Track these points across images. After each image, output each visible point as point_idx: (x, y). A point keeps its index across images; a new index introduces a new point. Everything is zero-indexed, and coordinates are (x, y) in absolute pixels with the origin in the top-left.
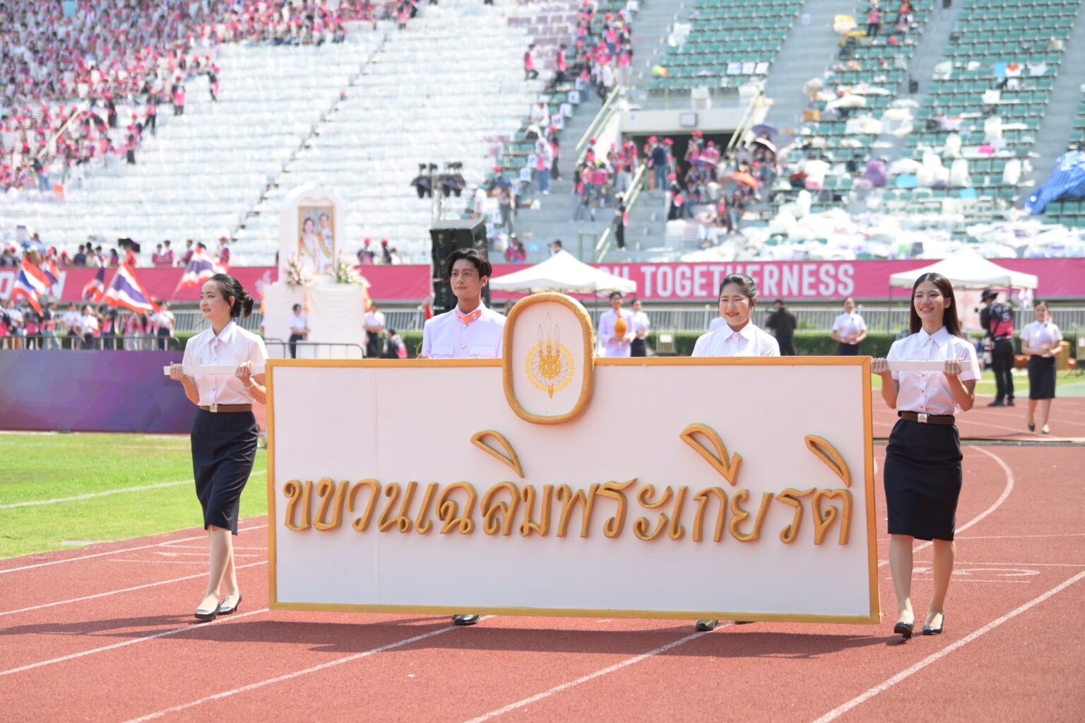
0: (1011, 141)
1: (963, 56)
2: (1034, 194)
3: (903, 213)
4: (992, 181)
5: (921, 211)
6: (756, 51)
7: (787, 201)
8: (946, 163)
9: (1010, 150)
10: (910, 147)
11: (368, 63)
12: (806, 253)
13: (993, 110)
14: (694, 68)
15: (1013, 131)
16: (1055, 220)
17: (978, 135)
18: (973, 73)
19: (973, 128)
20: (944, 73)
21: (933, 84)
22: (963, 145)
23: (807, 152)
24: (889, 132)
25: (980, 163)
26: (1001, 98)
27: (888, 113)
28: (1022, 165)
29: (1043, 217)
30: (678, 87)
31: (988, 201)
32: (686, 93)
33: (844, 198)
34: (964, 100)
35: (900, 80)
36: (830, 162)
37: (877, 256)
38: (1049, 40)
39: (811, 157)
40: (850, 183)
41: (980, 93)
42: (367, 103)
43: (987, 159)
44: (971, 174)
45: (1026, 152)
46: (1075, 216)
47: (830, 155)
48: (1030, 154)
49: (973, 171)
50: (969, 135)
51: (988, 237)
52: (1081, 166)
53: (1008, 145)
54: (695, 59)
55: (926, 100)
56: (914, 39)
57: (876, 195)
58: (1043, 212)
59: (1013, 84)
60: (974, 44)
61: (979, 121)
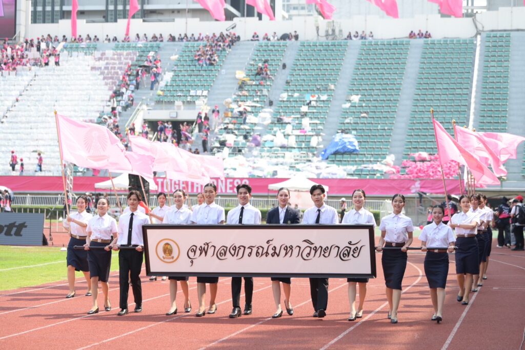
0: (313, 128)
1: (292, 90)
2: (323, 151)
3: (268, 158)
4: (305, 145)
5: (276, 157)
6: (202, 85)
7: (218, 152)
8: (286, 137)
9: (313, 132)
10: (270, 129)
11: (28, 85)
12: (228, 174)
13: (305, 115)
14: (175, 92)
15: (314, 123)
16: (332, 162)
17: (299, 125)
18: (296, 98)
19: (297, 122)
20: (284, 98)
21: (279, 102)
22: (293, 129)
23: (226, 130)
24: (261, 123)
25: (300, 137)
26: (308, 109)
27: (260, 114)
28: (318, 139)
29: (327, 160)
30: (168, 100)
31: (304, 154)
32: (173, 103)
33: (243, 151)
34: (293, 110)
35: (265, 100)
36: (236, 135)
37: (258, 176)
38: (328, 85)
39: (228, 133)
40: (245, 144)
41: (299, 107)
42: (29, 103)
43: (303, 136)
44: (296, 142)
45: (320, 133)
46: (341, 161)
47: (236, 132)
48: (321, 134)
49: (297, 140)
50: (295, 125)
51: (305, 169)
52: (343, 139)
53: (312, 129)
54: (175, 88)
55: (277, 109)
56: (271, 83)
57: (256, 150)
58: (327, 159)
59: (313, 103)
60: (296, 85)
61: (300, 119)
